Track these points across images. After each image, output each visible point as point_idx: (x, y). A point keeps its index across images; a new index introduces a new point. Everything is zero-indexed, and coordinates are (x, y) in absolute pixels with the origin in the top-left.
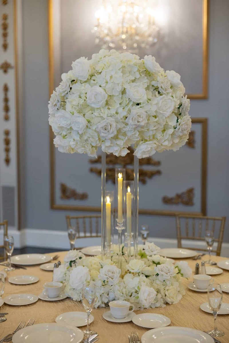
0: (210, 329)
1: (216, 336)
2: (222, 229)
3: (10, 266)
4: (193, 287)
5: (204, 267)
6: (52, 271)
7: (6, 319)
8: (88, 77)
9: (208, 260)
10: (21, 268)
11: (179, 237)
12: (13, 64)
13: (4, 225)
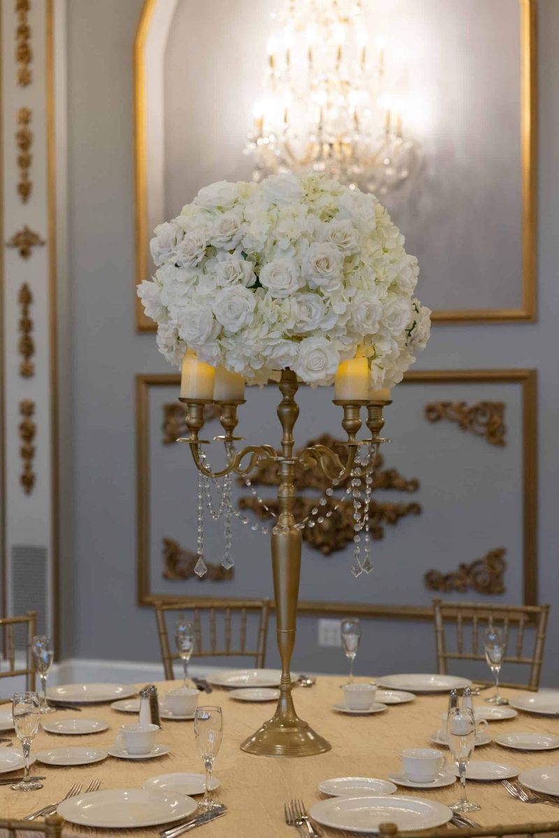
0: (453, 801)
1: (463, 811)
2: (541, 635)
3: (46, 703)
6: (137, 713)
7: (42, 786)
10: (70, 708)
11: (440, 653)
12: (43, 234)
13: (27, 622)
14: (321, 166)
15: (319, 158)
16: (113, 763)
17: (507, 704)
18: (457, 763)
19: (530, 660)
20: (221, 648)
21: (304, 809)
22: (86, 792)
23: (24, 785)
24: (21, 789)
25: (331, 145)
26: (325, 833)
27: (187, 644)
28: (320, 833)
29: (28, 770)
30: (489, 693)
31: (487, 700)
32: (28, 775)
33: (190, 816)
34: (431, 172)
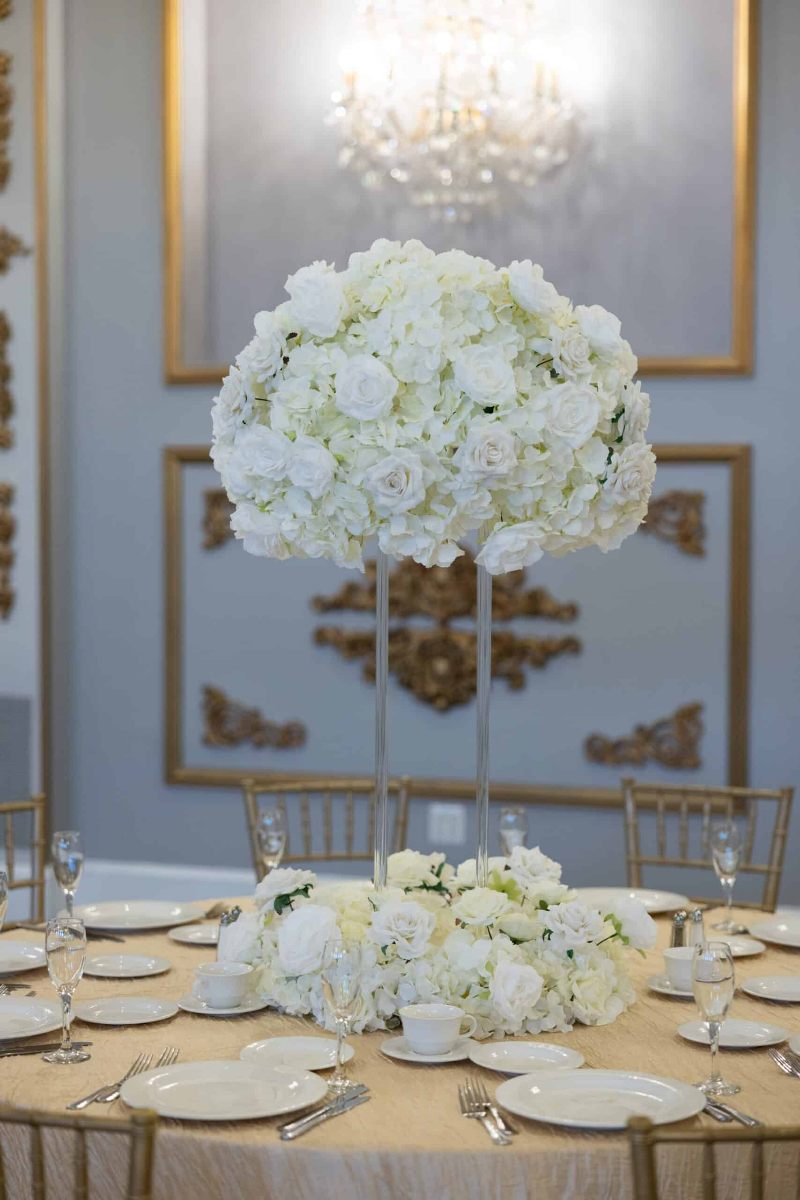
0: (699, 1079)
1: (715, 1093)
2: (780, 831)
4: (661, 985)
5: (699, 926)
6: (214, 946)
7: (89, 1057)
8: (338, 325)
9: (721, 921)
10: (107, 938)
11: (633, 857)
12: (28, 237)
13: (32, 809)
14: (443, 144)
15: (440, 131)
16: (188, 1020)
17: (745, 932)
18: (707, 1024)
19: (764, 867)
20: (339, 850)
21: (485, 1092)
22: (157, 1066)
23: (62, 1055)
24: (59, 1060)
25: (455, 113)
26: (522, 1127)
27: (275, 844)
28: (515, 1128)
29: (68, 1032)
30: (716, 916)
31: (714, 927)
32: (68, 1039)
33: (318, 1103)
34: (600, 155)
